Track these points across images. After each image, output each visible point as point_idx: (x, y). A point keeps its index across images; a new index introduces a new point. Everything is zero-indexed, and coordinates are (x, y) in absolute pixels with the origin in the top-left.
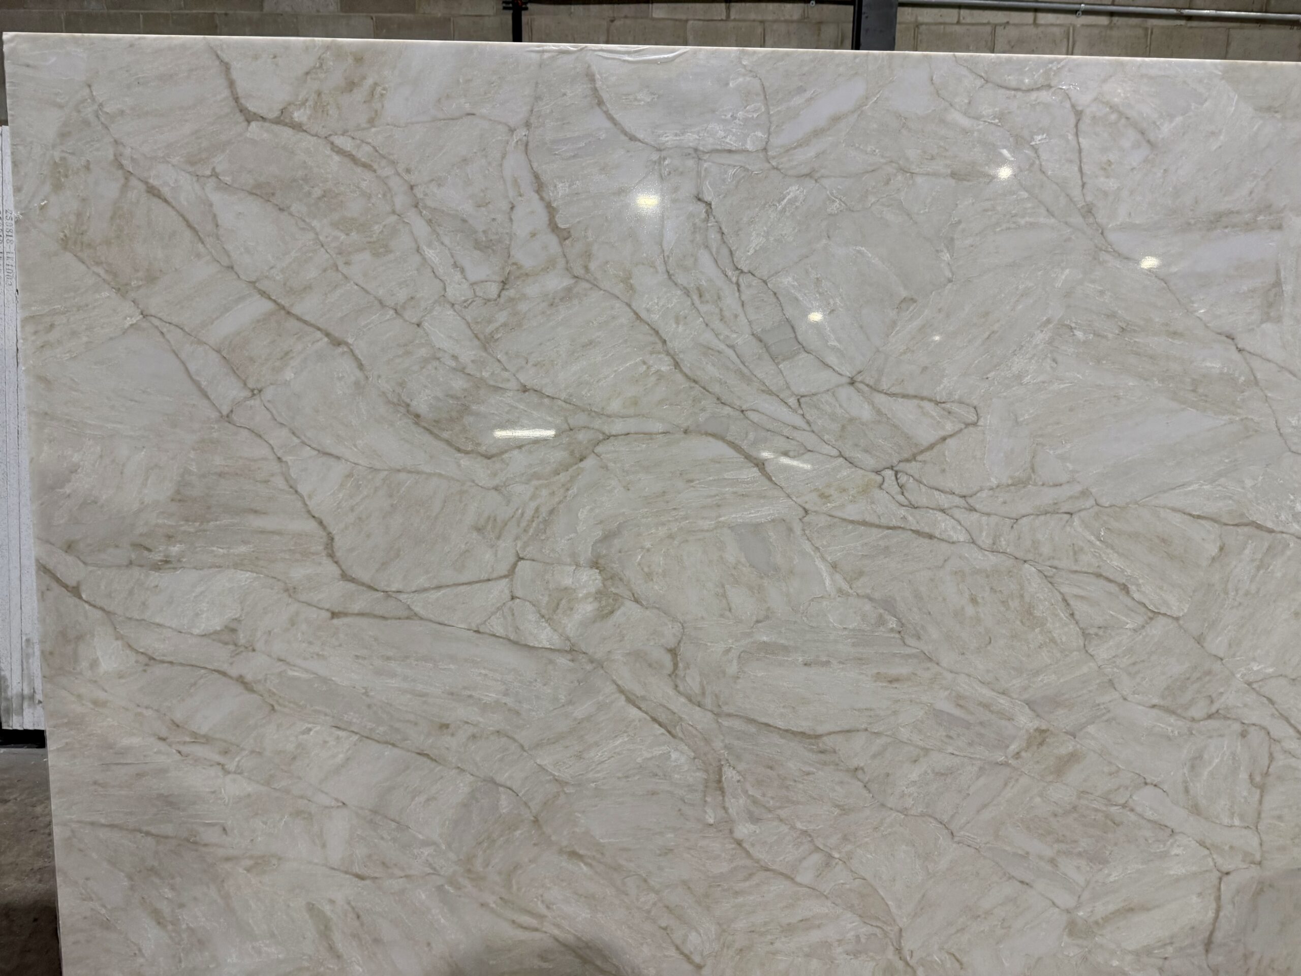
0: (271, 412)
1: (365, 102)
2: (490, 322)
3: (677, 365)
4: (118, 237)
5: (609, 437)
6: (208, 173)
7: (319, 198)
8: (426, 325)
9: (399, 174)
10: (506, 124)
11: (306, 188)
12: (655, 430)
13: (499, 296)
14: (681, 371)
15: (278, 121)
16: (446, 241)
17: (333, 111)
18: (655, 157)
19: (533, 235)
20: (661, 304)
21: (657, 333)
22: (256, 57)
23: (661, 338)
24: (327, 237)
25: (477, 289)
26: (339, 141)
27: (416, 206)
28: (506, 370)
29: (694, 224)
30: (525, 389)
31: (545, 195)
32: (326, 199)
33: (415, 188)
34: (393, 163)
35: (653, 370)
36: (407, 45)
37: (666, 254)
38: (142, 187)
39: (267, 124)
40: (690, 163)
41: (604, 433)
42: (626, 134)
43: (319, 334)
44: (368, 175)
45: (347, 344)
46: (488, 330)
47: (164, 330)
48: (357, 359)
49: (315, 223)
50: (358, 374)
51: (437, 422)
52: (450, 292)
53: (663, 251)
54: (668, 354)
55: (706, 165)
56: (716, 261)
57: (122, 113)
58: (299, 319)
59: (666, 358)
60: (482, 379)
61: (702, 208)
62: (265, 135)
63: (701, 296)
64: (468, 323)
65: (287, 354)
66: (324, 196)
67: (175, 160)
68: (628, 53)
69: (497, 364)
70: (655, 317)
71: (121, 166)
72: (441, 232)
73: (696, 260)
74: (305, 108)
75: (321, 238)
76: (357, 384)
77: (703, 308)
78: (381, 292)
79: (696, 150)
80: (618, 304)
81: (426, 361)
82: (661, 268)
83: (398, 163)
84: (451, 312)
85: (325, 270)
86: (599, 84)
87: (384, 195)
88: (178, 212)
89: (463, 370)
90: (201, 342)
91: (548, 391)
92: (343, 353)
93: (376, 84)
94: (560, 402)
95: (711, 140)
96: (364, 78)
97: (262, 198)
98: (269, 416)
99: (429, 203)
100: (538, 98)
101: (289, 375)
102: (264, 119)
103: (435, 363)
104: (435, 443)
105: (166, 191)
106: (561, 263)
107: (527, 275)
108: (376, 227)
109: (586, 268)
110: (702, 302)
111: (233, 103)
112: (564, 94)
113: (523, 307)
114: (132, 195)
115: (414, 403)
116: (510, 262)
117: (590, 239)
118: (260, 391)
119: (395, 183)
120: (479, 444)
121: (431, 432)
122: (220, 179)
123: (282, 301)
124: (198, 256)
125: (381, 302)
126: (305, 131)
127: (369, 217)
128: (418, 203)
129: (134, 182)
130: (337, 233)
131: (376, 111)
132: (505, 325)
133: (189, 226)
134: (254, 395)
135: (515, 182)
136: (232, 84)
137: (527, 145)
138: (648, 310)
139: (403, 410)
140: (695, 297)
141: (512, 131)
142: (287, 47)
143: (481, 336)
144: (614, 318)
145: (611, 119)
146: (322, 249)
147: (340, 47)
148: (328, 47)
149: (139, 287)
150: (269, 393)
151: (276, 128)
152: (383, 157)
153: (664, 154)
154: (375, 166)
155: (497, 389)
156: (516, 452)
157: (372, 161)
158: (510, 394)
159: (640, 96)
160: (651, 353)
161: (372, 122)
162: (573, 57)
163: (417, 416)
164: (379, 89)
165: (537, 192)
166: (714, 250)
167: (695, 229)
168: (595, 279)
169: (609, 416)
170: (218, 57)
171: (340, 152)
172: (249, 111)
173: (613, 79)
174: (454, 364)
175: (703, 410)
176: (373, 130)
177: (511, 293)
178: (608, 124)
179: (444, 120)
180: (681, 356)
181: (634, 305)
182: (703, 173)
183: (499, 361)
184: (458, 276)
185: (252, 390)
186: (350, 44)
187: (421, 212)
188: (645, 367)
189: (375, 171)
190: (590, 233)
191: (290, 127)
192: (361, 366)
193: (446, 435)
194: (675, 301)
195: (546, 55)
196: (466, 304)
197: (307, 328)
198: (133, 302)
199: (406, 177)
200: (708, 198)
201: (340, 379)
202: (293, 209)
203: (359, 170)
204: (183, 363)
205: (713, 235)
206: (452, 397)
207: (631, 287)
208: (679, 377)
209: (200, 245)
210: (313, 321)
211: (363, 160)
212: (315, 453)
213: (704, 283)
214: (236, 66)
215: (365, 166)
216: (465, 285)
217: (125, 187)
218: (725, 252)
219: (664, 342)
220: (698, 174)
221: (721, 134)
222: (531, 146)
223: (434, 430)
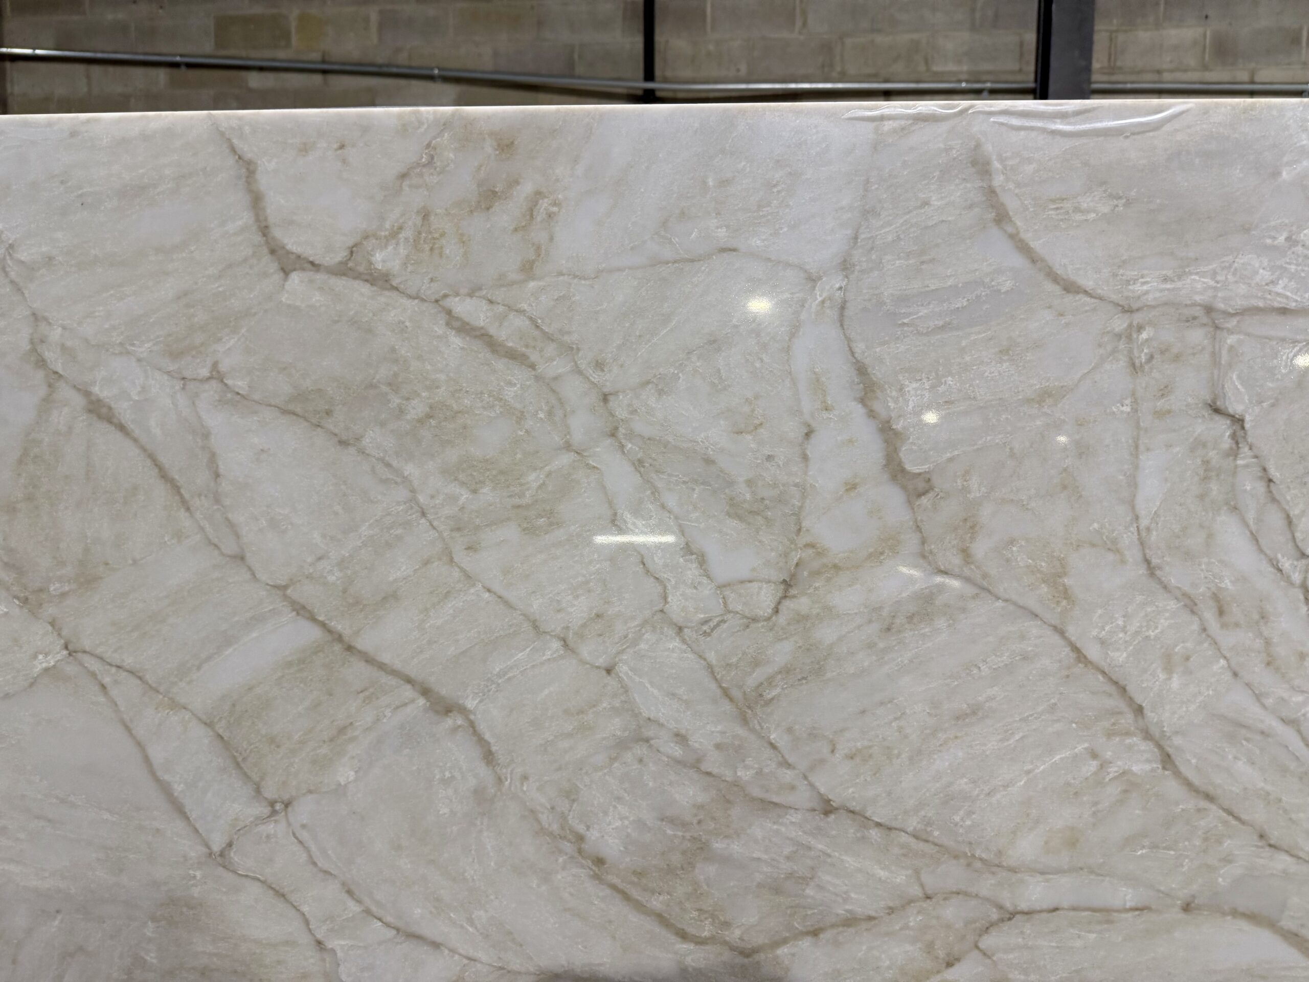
0: (307, 850)
1: (516, 230)
2: (756, 663)
3: (1167, 760)
4: (30, 498)
5: (1012, 915)
6: (204, 372)
7: (421, 421)
8: (623, 669)
9: (580, 373)
10: (801, 268)
11: (396, 401)
12: (1117, 903)
13: (776, 611)
14: (1177, 774)
15: (343, 270)
16: (671, 501)
17: (451, 248)
18: (1120, 324)
19: (851, 487)
20: (1132, 628)
21: (1123, 690)
22: (305, 149)
23: (1130, 701)
24: (432, 497)
25: (731, 596)
26: (463, 307)
27: (613, 435)
28: (789, 766)
29: (1206, 462)
30: (827, 808)
31: (877, 406)
32: (433, 422)
33: (611, 398)
34: (570, 350)
35: (1113, 770)
36: (602, 115)
37: (1144, 522)
38: (78, 401)
39: (320, 277)
40: (1197, 336)
41: (1000, 907)
42: (1055, 278)
43: (408, 692)
44: (519, 375)
45: (463, 711)
46: (751, 682)
47: (107, 680)
48: (481, 741)
49: (410, 469)
50: (483, 770)
51: (640, 874)
52: (675, 604)
53: (1137, 518)
54: (1147, 735)
55: (1231, 340)
56: (1255, 539)
57: (49, 260)
58: (369, 660)
59: (1145, 746)
60: (736, 784)
61: (1223, 427)
62: (317, 298)
63: (1221, 612)
64: (710, 667)
65: (342, 730)
66: (429, 416)
67: (143, 350)
68: (1063, 116)
69: (768, 752)
70: (1120, 657)
71: (41, 363)
72: (660, 485)
73: (1210, 536)
74: (397, 244)
75: (421, 498)
76: (479, 793)
77: (1228, 639)
78: (536, 605)
79: (1209, 309)
80: (1034, 629)
81: (622, 745)
82: (1133, 555)
83: (578, 349)
84: (676, 643)
85: (427, 563)
86: (998, 181)
87: (550, 414)
88: (144, 449)
89: (695, 764)
90: (175, 705)
91: (879, 814)
92: (455, 729)
93: (539, 194)
94: (904, 838)
95: (1242, 289)
96: (514, 182)
97: (306, 419)
98: (304, 857)
99: (639, 427)
100: (868, 213)
101: (345, 773)
102: (315, 266)
103: (640, 750)
104: (634, 918)
105: (124, 411)
106: (911, 542)
107: (836, 567)
108: (532, 477)
109: (966, 553)
110: (1224, 626)
111: (258, 239)
112: (926, 203)
113: (826, 634)
114: (59, 418)
115: (593, 835)
116: (802, 540)
117: (975, 494)
118: (287, 805)
119: (572, 389)
120: (726, 925)
121: (626, 897)
122: (226, 385)
123: (338, 626)
124: (179, 535)
125: (535, 626)
126: (396, 289)
127: (519, 456)
128: (616, 428)
129: (65, 392)
130: (453, 488)
131: (538, 248)
132: (787, 670)
133: (164, 475)
134: (274, 812)
135: (817, 385)
136: (257, 201)
137: (843, 308)
138: (1103, 642)
139: (568, 847)
140: (1210, 616)
141: (812, 280)
142: (365, 128)
143: (736, 693)
144: (1025, 658)
145: (1024, 248)
146: (423, 521)
147: (469, 123)
148: (446, 124)
149: (63, 595)
150: (303, 811)
151: (339, 283)
152: (549, 338)
153: (1138, 318)
154: (534, 357)
155: (767, 806)
156: (806, 943)
157: (527, 346)
158: (795, 817)
159: (1085, 202)
160: (1110, 734)
161: (528, 269)
162: (944, 127)
163: (600, 861)
164: (544, 204)
165: (862, 401)
166: (1251, 516)
167: (1208, 472)
168: (985, 576)
169: (1013, 870)
170: (233, 150)
171: (464, 328)
172: (289, 253)
173: (1029, 169)
174: (677, 751)
175: (1228, 860)
176: (532, 284)
177: (801, 604)
178: (1017, 261)
179: (675, 262)
180: (1178, 741)
181: (1072, 631)
182: (1225, 357)
183: (773, 746)
184: (692, 572)
185: (272, 804)
186: (489, 117)
187: (622, 446)
188: (1094, 765)
189: (533, 367)
190: (974, 483)
191: (367, 281)
192: (489, 757)
193: (657, 903)
194: (1163, 623)
195: (888, 126)
196: (708, 628)
197: (386, 680)
198: (52, 624)
199: (595, 377)
200: (1236, 408)
201: (446, 782)
202: (366, 441)
203: (500, 364)
204: (140, 745)
205: (1250, 485)
206: (672, 821)
207: (1066, 594)
208: (1172, 787)
209: (182, 514)
210: (398, 665)
211: (510, 344)
212: (392, 933)
213: (1227, 584)
214: (267, 166)
215: (513, 356)
216: (707, 590)
217: (47, 403)
218: (1275, 519)
219: (1139, 710)
220: (1215, 357)
221: (1265, 275)
222: (849, 312)
223: (635, 894)
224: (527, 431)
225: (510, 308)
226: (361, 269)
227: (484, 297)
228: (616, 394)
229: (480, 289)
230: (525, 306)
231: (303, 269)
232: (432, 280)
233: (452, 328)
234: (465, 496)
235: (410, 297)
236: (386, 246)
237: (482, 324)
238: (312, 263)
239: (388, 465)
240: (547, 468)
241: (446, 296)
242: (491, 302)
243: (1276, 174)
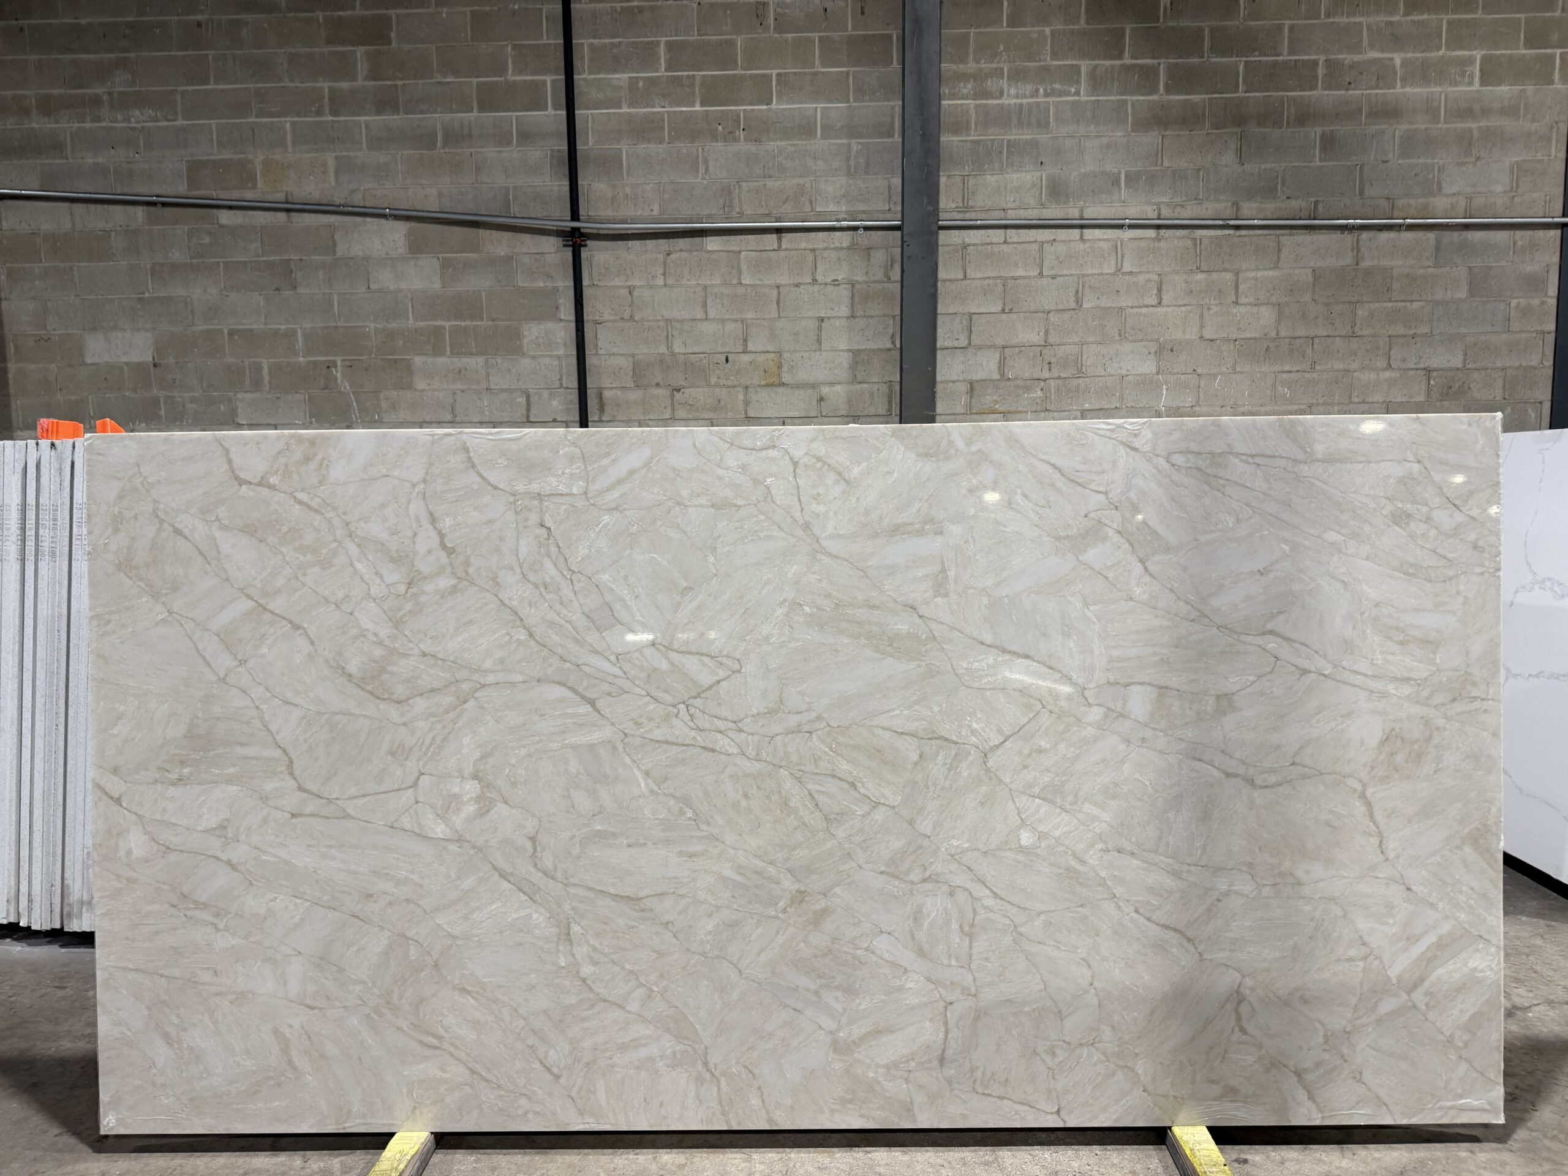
0: (253, 676)
1: (316, 470)
2: (400, 610)
3: (531, 635)
4: (154, 562)
5: (484, 686)
6: (214, 519)
7: (286, 533)
8: (356, 613)
10: (410, 482)
11: (278, 527)
12: (517, 680)
13: (406, 592)
14: (534, 639)
15: (260, 484)
16: (370, 558)
17: (295, 476)
18: (512, 499)
19: (429, 552)
20: (519, 594)
21: (516, 614)
22: (246, 444)
23: (519, 617)
24: (291, 558)
25: (391, 588)
26: (300, 496)
27: (350, 536)
28: (411, 642)
29: (540, 542)
30: (424, 654)
31: (437, 525)
32: (290, 533)
33: (349, 524)
34: (335, 509)
35: (514, 639)
36: (343, 433)
37: (521, 561)
38: (171, 529)
39: (252, 486)
40: (536, 503)
41: (480, 684)
42: (491, 485)
43: (285, 622)
44: (319, 517)
45: (303, 628)
46: (399, 615)
47: (183, 622)
48: (310, 638)
49: (283, 549)
50: (311, 648)
51: (363, 679)
52: (372, 591)
53: (519, 560)
54: (525, 627)
55: (546, 504)
56: (555, 565)
57: (159, 482)
58: (272, 612)
59: (523, 631)
60: (394, 648)
61: (544, 531)
62: (251, 493)
63: (546, 588)
64: (385, 611)
65: (263, 636)
66: (289, 531)
67: (193, 511)
68: (491, 434)
69: (405, 638)
70: (515, 603)
71: (157, 516)
72: (366, 552)
73: (542, 565)
74: (277, 475)
75: (287, 559)
76: (309, 655)
77: (548, 597)
78: (326, 593)
79: (539, 494)
80: (488, 595)
81: (356, 637)
82: (518, 571)
83: (338, 509)
84: (373, 604)
85: (289, 580)
86: (472, 454)
87: (329, 530)
88: (193, 544)
89: (380, 643)
90: (206, 630)
91: (441, 656)
92: (301, 634)
93: (324, 459)
94: (449, 663)
95: (549, 488)
96: (315, 455)
97: (248, 533)
98: (251, 678)
99: (359, 533)
100: (431, 464)
101: (265, 650)
102: (250, 483)
103: (362, 639)
104: (362, 693)
105: (186, 532)
106: (449, 570)
107: (425, 578)
108: (324, 551)
109: (466, 572)
110: (547, 592)
111: (231, 474)
112: (449, 461)
113: (423, 599)
114: (164, 535)
115: (348, 666)
116: (415, 569)
117: (469, 553)
118: (245, 661)
119: (336, 521)
120: (392, 693)
121: (359, 686)
122: (221, 522)
123: (261, 601)
124: (206, 573)
125: (326, 600)
126: (277, 490)
127: (319, 544)
128: (351, 534)
129: (165, 525)
130: (298, 555)
131: (324, 476)
132: (410, 612)
133: (201, 553)
134: (241, 664)
135: (417, 519)
136: (230, 462)
137: (424, 494)
138: (510, 599)
139: (340, 672)
140: (542, 589)
141: (414, 485)
142: (266, 437)
143: (394, 620)
144: (486, 604)
145: (481, 476)
146: (288, 566)
147: (300, 435)
148: (292, 436)
149: (167, 594)
150: (251, 663)
151: (258, 489)
152: (328, 505)
153: (517, 497)
154: (323, 511)
155: (405, 655)
156: (418, 698)
157: (321, 508)
158: (413, 658)
159: (500, 461)
160: (513, 627)
161: (321, 483)
162: (453, 438)
163: (350, 675)
164: (326, 462)
165: (432, 524)
166: (554, 558)
167: (540, 545)
168: (473, 579)
169: (484, 671)
170: (221, 444)
171: (300, 502)
172: (241, 479)
173: (482, 450)
174: (375, 639)
175: (550, 665)
176: (322, 488)
177: (415, 590)
178: (478, 479)
179: (369, 480)
180: (534, 629)
181: (500, 596)
182: (544, 510)
183: (406, 636)
184: (378, 581)
185: (240, 661)
186: (306, 434)
187: (353, 540)
188: (508, 637)
189: (323, 514)
190: (468, 549)
191: (267, 487)
192: (312, 643)
193: (369, 688)
194: (528, 592)
195: (436, 437)
196: (384, 599)
197: (277, 618)
198: (163, 603)
199: (344, 517)
200: (548, 525)
201: (298, 652)
202: (268, 541)
203: (312, 514)
204: (195, 644)
205: (553, 549)
206: (374, 661)
207: (498, 584)
208: (532, 643)
209: (208, 566)
210: (281, 613)
211: (315, 507)
212: (280, 702)
213: (548, 580)
214: (233, 449)
215: (316, 511)
216: (383, 586)
217: (159, 530)
218: (561, 559)
219: (522, 620)
220: (541, 509)
221: (555, 484)
222: (427, 495)
223: (362, 685)
224: (321, 536)
225: (315, 495)
226: (265, 484)
227: (306, 492)
228: (351, 523)
229: (305, 489)
230: (320, 495)
231: (246, 484)
232: (289, 487)
233: (296, 502)
234: (302, 558)
235: (282, 492)
236: (274, 476)
237: (306, 501)
239: (276, 548)
240: (329, 548)
241: (294, 492)
242: (309, 494)
243: (558, 452)
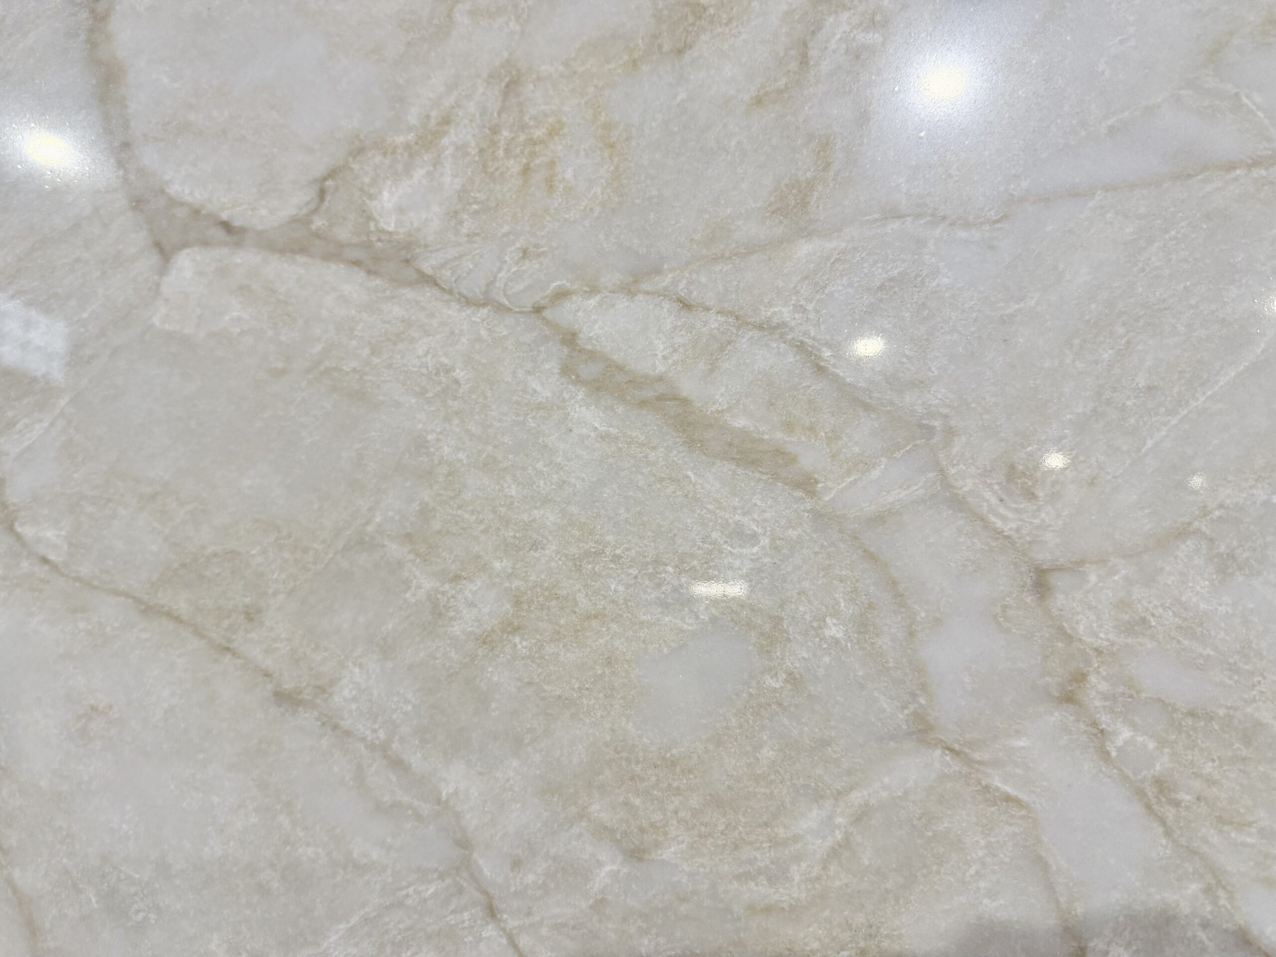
11: (424, 584)
15: (299, 239)
34: (924, 435)
39: (244, 259)
44: (768, 509)
49: (456, 779)
75: (486, 866)
87: (863, 626)
102: (233, 233)
108: (810, 819)
119: (932, 551)
130: (575, 843)
151: (290, 273)
152: (856, 401)
154: (811, 457)
161: (794, 206)
164: (839, 27)
171: (612, 381)
189: (807, 485)
199: (1006, 516)
203: (711, 480)
215: (749, 455)
224: (792, 678)
225: (740, 321)
226: (344, 233)
227: (664, 294)
228: (1076, 567)
229: (658, 271)
230: (785, 313)
231: (205, 243)
232: (525, 253)
233: (579, 381)
234: (608, 867)
235: (468, 302)
236: (408, 171)
237: (661, 368)
238: (226, 226)
239: (398, 764)
240: (857, 797)
241: (562, 295)
242: (686, 305)
